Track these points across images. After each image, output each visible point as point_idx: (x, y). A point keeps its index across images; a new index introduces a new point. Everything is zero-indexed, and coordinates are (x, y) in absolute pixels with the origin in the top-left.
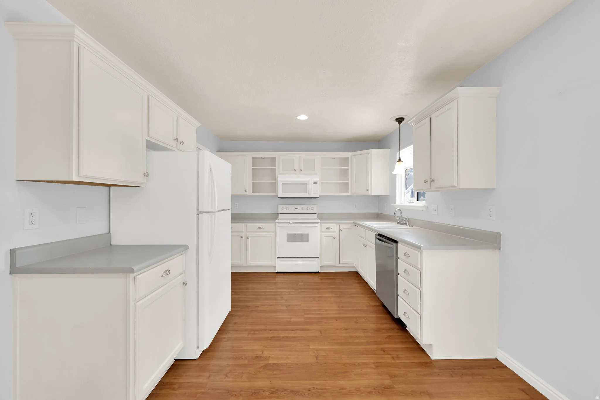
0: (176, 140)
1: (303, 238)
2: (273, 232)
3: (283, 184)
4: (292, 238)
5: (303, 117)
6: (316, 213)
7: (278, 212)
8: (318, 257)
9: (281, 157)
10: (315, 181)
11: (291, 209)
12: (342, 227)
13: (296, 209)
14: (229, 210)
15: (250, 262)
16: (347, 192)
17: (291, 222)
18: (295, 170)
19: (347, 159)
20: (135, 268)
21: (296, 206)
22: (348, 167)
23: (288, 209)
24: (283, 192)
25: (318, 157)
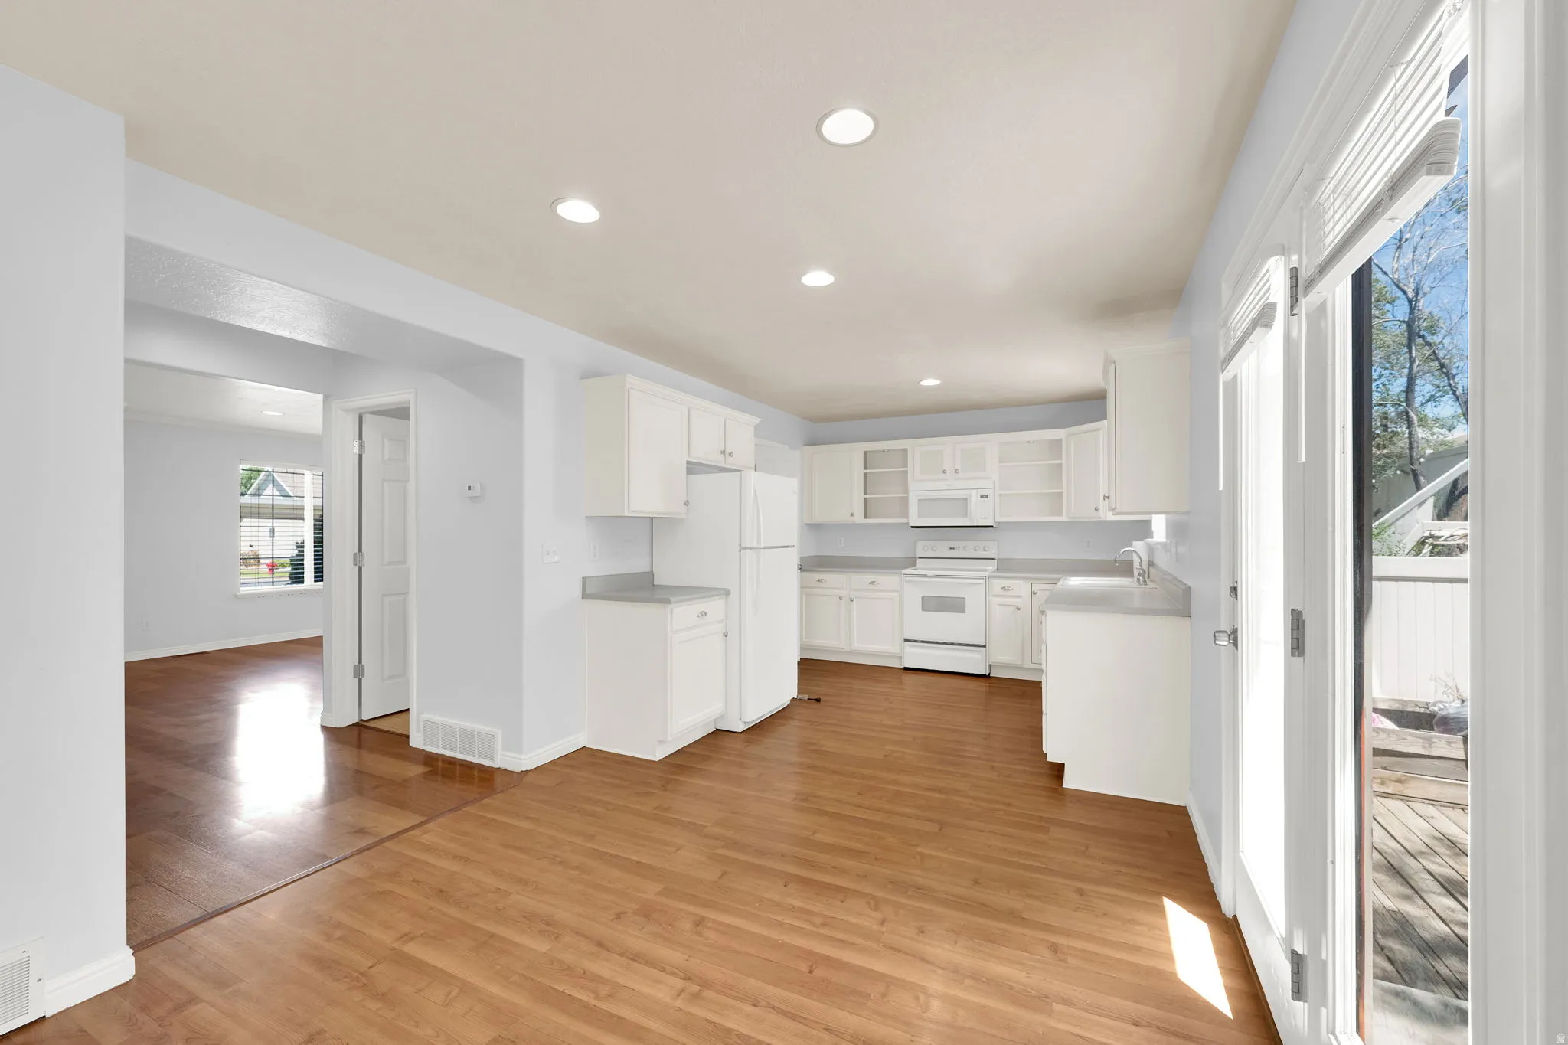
0: (723, 452)
1: (955, 606)
2: (897, 591)
3: (919, 500)
4: (935, 604)
5: (930, 382)
6: (993, 559)
7: (915, 554)
8: (984, 646)
9: (918, 449)
10: (985, 493)
11: (942, 549)
12: (1035, 588)
13: (951, 548)
14: (794, 546)
15: (856, 645)
16: (1060, 514)
17: (930, 573)
18: (944, 472)
19: (1060, 441)
20: (672, 599)
21: (952, 544)
22: (1061, 459)
23: (935, 549)
24: (920, 515)
25: (992, 444)
